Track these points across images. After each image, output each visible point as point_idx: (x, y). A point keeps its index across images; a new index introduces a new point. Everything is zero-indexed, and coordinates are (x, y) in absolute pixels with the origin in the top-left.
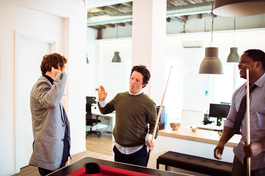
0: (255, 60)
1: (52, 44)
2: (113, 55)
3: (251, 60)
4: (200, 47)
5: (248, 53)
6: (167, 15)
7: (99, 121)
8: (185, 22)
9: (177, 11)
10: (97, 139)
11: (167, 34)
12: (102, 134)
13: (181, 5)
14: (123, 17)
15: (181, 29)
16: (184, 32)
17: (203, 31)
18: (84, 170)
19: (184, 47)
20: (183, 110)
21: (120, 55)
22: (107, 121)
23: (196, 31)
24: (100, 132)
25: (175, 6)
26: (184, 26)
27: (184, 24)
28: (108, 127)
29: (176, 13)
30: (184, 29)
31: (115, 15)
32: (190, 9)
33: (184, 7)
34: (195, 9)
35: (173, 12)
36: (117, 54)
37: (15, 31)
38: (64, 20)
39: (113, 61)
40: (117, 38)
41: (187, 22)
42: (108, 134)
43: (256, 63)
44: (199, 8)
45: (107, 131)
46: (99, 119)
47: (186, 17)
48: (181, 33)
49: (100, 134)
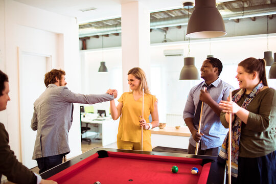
0: (214, 66)
1: (49, 57)
2: (99, 65)
3: (211, 66)
4: (180, 55)
5: (210, 60)
6: (151, 26)
7: (89, 129)
8: (166, 32)
9: (158, 23)
10: (88, 145)
11: (151, 43)
12: (92, 141)
13: (162, 17)
14: (109, 29)
15: (163, 38)
16: (165, 41)
17: (182, 40)
18: (98, 155)
19: (166, 56)
20: (167, 115)
21: (106, 65)
22: (96, 128)
23: (176, 41)
24: (89, 139)
25: (157, 19)
26: (165, 35)
27: (165, 33)
28: (98, 134)
29: (158, 25)
30: (165, 38)
31: (101, 27)
32: (170, 22)
33: (164, 19)
34: (174, 21)
35: (154, 24)
36: (103, 64)
37: (18, 48)
38: (59, 36)
39: (100, 71)
40: (103, 48)
41: (168, 32)
42: (97, 141)
43: (214, 68)
44: (178, 21)
45: (96, 138)
46: (89, 126)
47: (167, 28)
48: (163, 42)
49: (90, 141)
